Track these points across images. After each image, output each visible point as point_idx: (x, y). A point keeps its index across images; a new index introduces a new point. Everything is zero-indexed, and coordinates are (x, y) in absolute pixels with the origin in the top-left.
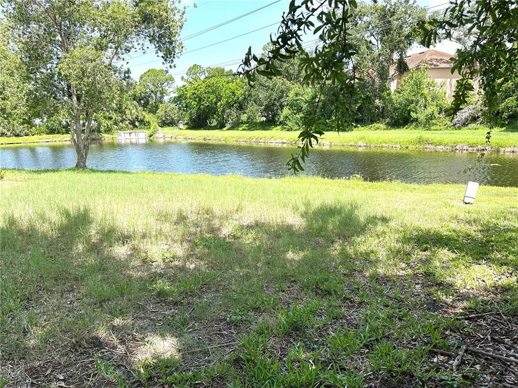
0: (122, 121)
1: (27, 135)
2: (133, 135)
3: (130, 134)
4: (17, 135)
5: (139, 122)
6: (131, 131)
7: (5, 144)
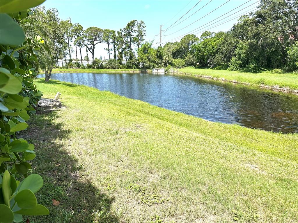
0: (160, 64)
1: (118, 69)
2: (159, 70)
3: (158, 70)
4: (114, 69)
5: (169, 64)
6: (158, 69)
7: (108, 72)
